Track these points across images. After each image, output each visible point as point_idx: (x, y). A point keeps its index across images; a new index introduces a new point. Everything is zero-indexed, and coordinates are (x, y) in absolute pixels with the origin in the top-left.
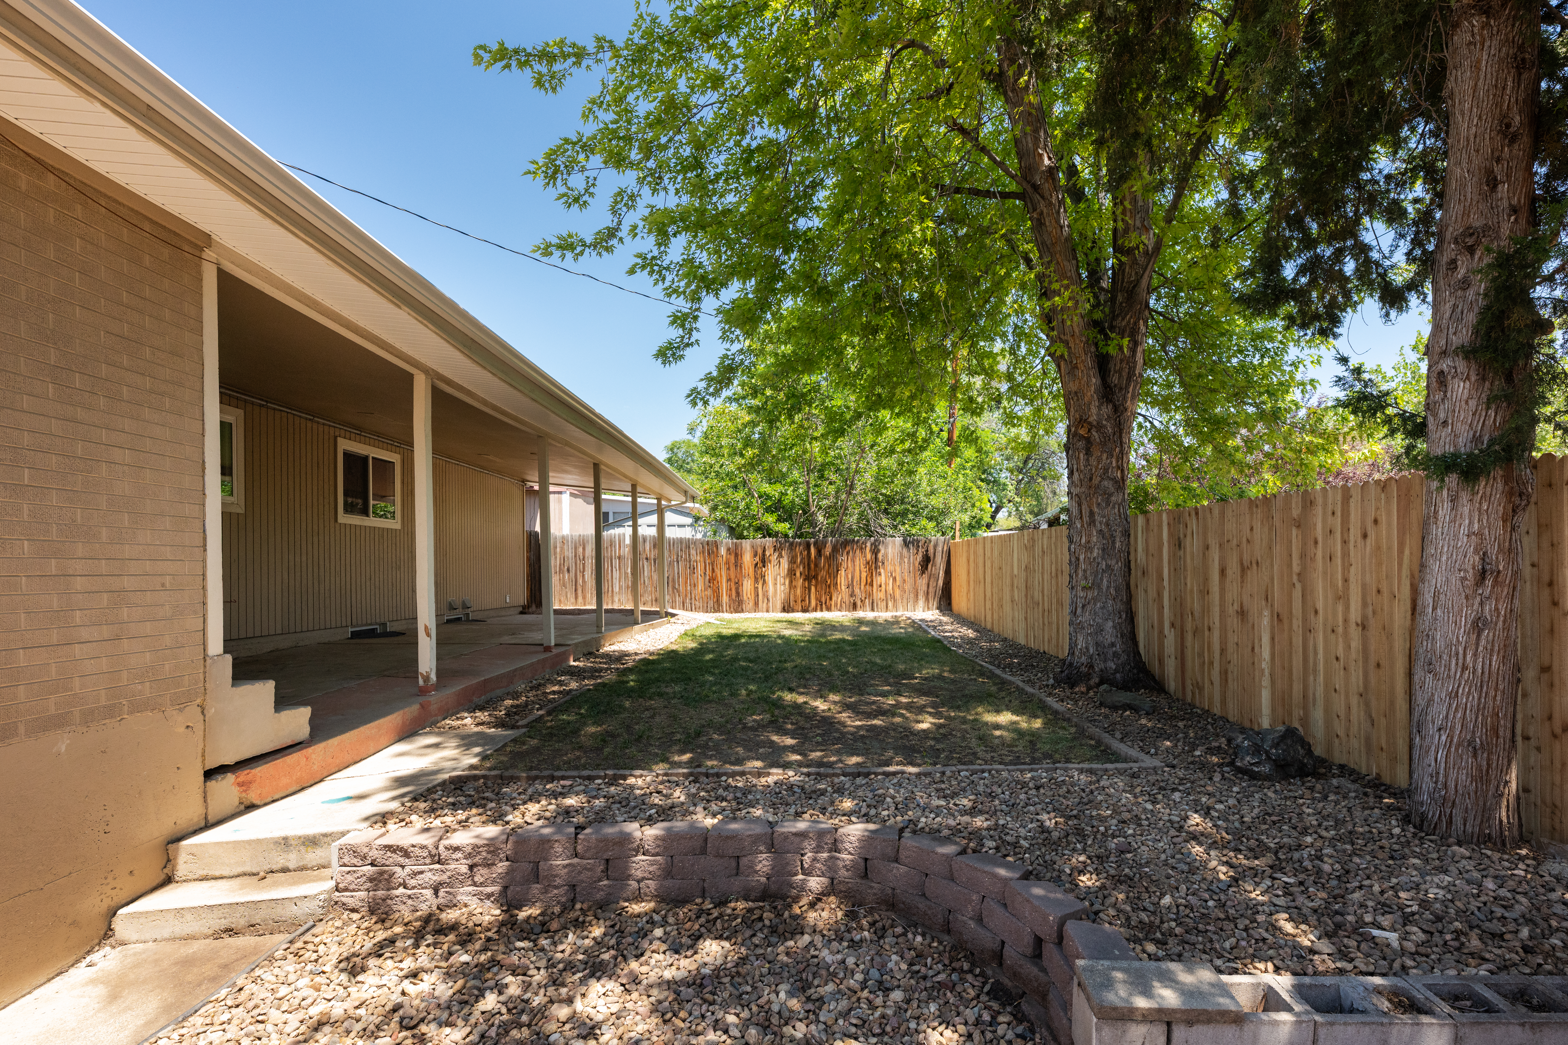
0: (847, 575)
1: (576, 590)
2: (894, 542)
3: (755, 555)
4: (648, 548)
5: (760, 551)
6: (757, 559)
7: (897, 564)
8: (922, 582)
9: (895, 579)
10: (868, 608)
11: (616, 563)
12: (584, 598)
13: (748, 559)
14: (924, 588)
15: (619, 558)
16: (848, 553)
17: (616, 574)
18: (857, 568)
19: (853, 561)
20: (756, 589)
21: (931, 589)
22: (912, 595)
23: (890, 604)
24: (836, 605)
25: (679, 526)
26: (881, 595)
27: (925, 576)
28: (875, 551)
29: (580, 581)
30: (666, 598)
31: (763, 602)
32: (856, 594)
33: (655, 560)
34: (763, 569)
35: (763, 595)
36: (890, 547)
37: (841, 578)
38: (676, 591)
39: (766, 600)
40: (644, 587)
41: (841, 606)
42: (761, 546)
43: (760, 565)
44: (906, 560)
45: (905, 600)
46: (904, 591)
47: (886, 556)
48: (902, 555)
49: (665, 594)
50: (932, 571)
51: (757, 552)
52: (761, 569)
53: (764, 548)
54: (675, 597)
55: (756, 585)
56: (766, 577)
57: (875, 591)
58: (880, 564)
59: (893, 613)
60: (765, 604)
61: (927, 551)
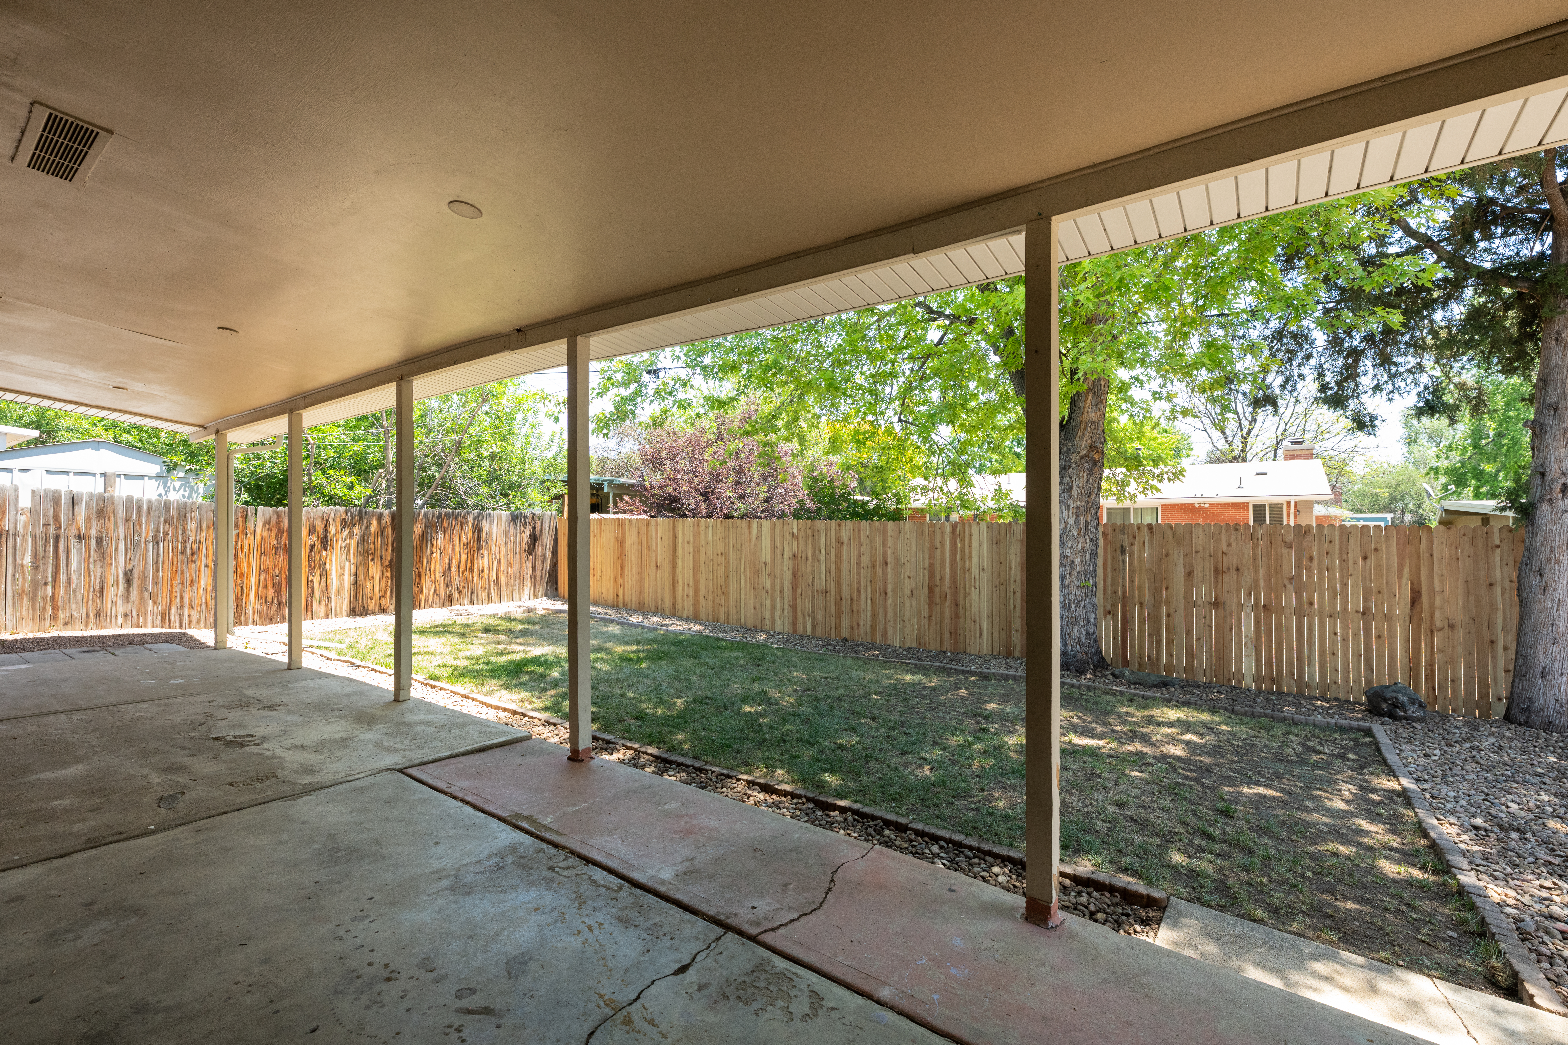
0: (443, 559)
2: (500, 517)
3: (312, 531)
4: (81, 517)
5: (320, 526)
6: (314, 538)
7: (503, 544)
8: (528, 565)
9: (499, 562)
10: (467, 601)
14: (530, 572)
16: (445, 530)
18: (456, 550)
19: (452, 540)
20: (310, 583)
21: (538, 573)
22: (518, 581)
23: (493, 594)
24: (427, 599)
25: (134, 477)
26: (484, 583)
27: (532, 558)
28: (478, 529)
30: (120, 609)
31: (320, 603)
32: (453, 582)
33: (100, 541)
34: (324, 553)
35: (322, 592)
36: (495, 522)
37: (436, 563)
38: (147, 595)
39: (325, 600)
40: (67, 592)
41: (433, 600)
42: (322, 518)
43: (319, 547)
44: (512, 538)
45: (510, 588)
46: (509, 576)
47: (490, 533)
48: (508, 532)
49: (120, 601)
50: (539, 550)
51: (314, 527)
52: (320, 552)
53: (327, 521)
54: (145, 607)
55: (311, 578)
56: (328, 565)
57: (475, 577)
58: (483, 543)
59: (498, 604)
60: (323, 605)
61: (534, 528)
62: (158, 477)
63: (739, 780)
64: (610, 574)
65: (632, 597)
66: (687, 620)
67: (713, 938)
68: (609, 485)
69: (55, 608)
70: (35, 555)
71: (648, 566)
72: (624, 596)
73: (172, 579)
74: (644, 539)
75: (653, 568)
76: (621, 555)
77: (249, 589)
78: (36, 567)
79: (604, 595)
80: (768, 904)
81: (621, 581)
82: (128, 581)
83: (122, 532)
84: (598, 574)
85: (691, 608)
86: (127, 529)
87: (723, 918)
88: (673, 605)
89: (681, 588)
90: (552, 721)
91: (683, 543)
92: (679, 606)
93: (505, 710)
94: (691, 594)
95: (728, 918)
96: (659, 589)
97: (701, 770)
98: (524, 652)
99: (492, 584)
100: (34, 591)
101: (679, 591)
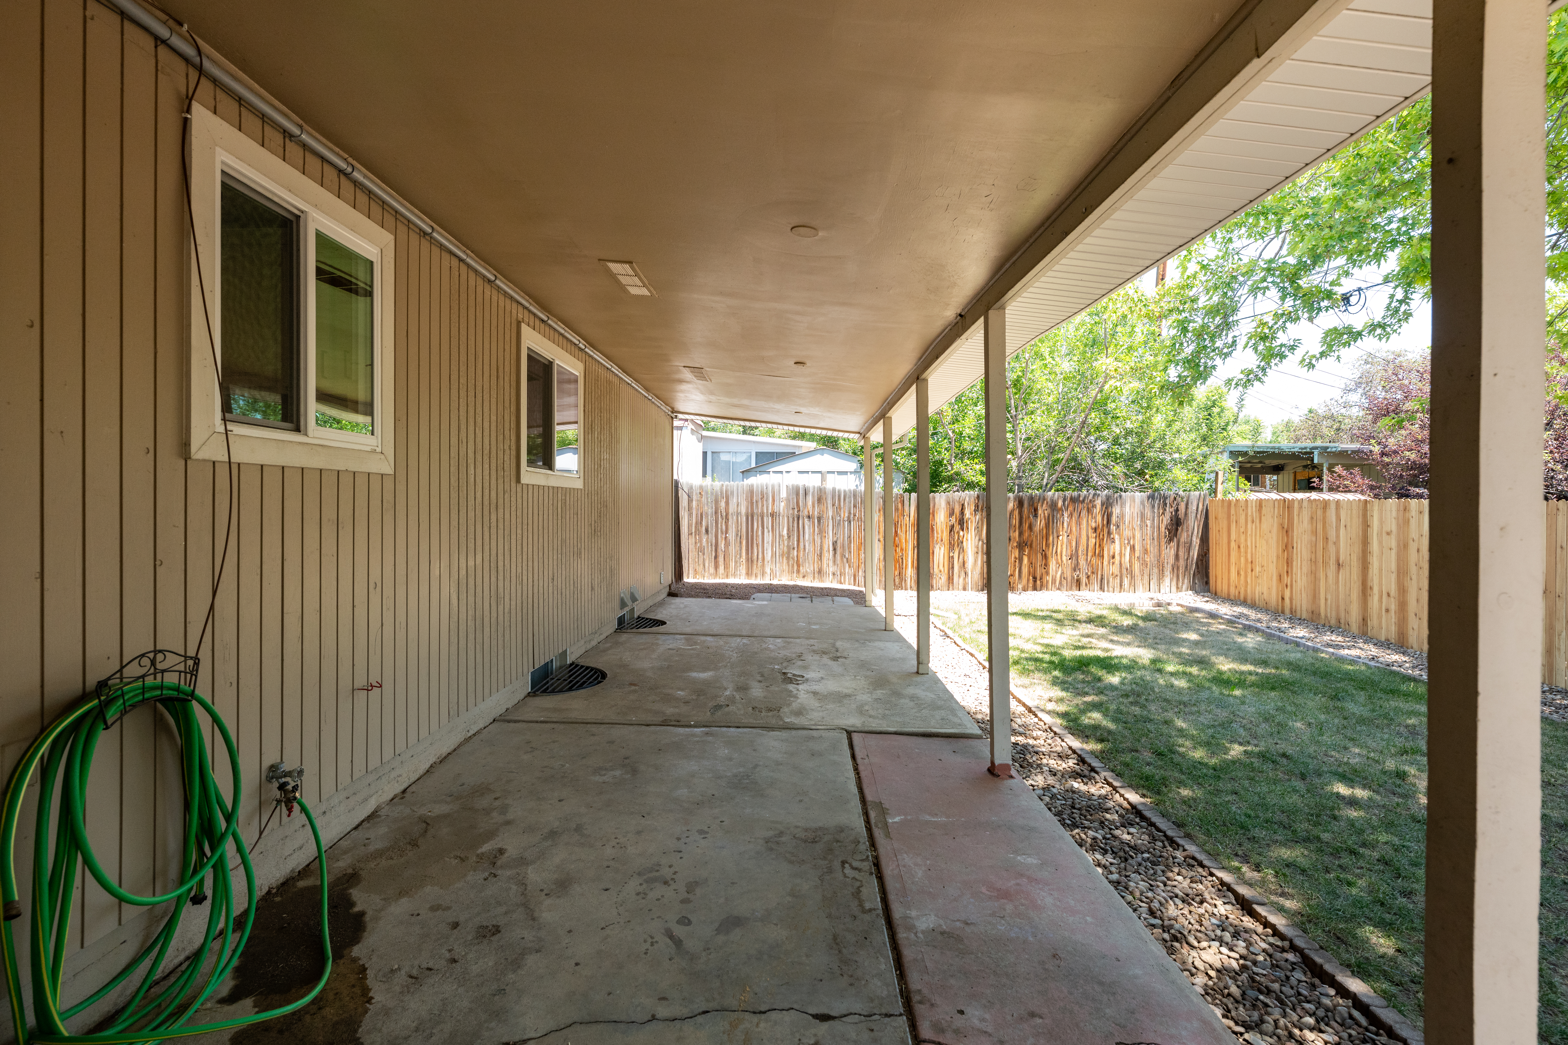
0: (1070, 542)
1: (716, 557)
2: (1133, 499)
3: (952, 514)
4: (810, 503)
5: (957, 510)
6: (953, 520)
7: (1137, 529)
8: (1169, 552)
9: (1133, 548)
10: (1096, 587)
11: (768, 521)
12: (726, 567)
13: (941, 519)
14: (1172, 560)
15: (772, 515)
16: (1071, 515)
17: (768, 537)
18: (1083, 534)
19: (1079, 523)
20: (951, 559)
21: (1181, 562)
22: (1156, 570)
23: (1126, 582)
24: (1054, 581)
25: (840, 473)
26: (1115, 569)
27: (1173, 544)
28: (1107, 513)
29: (722, 545)
30: (831, 569)
31: (959, 576)
32: (1081, 566)
33: (819, 519)
34: (961, 533)
35: (960, 567)
36: (1128, 505)
37: (1062, 545)
38: (845, 560)
39: (963, 574)
40: (804, 555)
41: (1060, 583)
42: (959, 502)
43: (957, 528)
44: (1148, 523)
45: (1146, 577)
46: (1144, 564)
47: (1122, 516)
48: (1142, 516)
49: (831, 563)
50: (1184, 537)
51: (953, 510)
52: (958, 533)
53: (963, 505)
54: (844, 569)
55: (951, 554)
56: (964, 543)
57: (1105, 563)
58: (1113, 528)
59: (1131, 594)
60: (961, 580)
61: (1177, 510)
62: (855, 472)
63: (1212, 875)
64: (1273, 570)
65: (1303, 604)
66: (1385, 645)
67: (884, 1011)
68: (1320, 454)
69: (798, 566)
70: (788, 530)
71: (1325, 563)
72: (1291, 599)
73: (859, 549)
74: (1320, 526)
75: (1333, 567)
76: (1287, 547)
77: (907, 561)
78: (789, 537)
79: (1265, 596)
80: (983, 1020)
81: (1286, 580)
82: (835, 549)
83: (830, 514)
84: (1258, 569)
85: (1393, 628)
86: (833, 511)
87: (916, 998)
88: (1364, 620)
89: (1376, 598)
90: (1055, 729)
91: (1380, 534)
92: (1373, 622)
93: (1024, 705)
94: (1393, 607)
95: (920, 1002)
96: (1341, 596)
97: (1172, 841)
98: (1106, 650)
99: (1124, 571)
100: (789, 553)
101: (1374, 601)
